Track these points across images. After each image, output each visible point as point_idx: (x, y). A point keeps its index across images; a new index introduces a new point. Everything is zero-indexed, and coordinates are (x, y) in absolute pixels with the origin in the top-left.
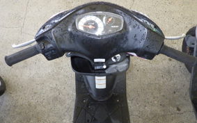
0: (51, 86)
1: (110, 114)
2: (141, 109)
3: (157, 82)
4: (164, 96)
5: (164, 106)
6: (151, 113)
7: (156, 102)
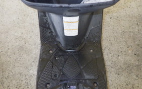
0: (16, 34)
1: (82, 67)
2: (114, 59)
3: (132, 30)
4: (138, 45)
5: (138, 55)
6: (125, 63)
7: (130, 52)
